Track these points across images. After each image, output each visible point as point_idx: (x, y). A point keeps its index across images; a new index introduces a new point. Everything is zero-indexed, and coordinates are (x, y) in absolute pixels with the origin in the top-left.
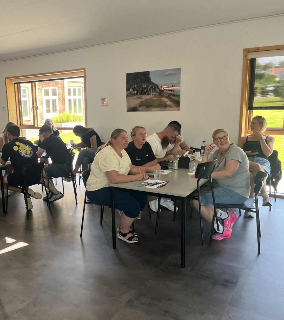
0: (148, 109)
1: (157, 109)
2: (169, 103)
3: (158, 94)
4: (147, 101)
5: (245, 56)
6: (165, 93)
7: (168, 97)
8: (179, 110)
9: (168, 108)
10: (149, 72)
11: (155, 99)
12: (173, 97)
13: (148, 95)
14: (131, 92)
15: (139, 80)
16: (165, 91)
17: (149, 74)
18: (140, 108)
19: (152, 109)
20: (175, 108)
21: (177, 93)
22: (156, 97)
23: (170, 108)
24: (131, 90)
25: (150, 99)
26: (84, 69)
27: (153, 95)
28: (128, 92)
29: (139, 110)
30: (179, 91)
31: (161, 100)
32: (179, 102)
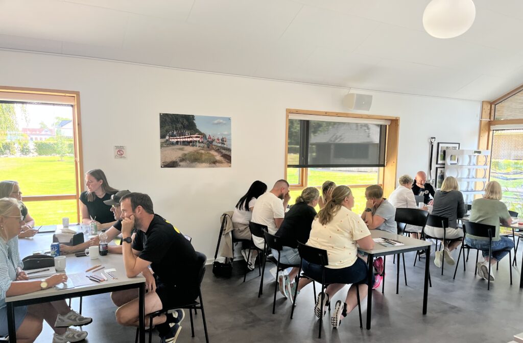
0: (194, 164)
1: (204, 164)
3: (206, 146)
5: (287, 116)
6: (214, 145)
7: (218, 151)
8: (230, 166)
9: (217, 164)
10: (193, 116)
11: (203, 152)
15: (179, 125)
16: (214, 143)
17: (194, 119)
19: (198, 164)
20: (226, 164)
21: (228, 147)
23: (220, 164)
26: (77, 93)
27: (199, 147)
29: (180, 165)
30: (230, 144)
31: (210, 154)
32: (230, 157)
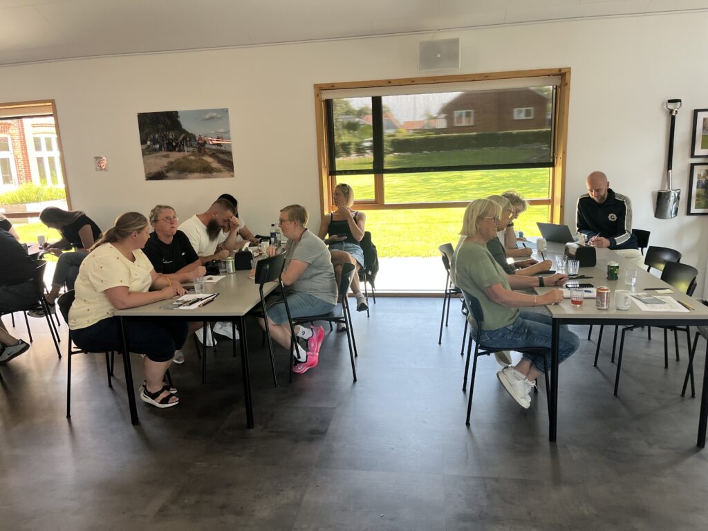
0: (183, 175)
1: (196, 175)
2: (215, 165)
3: (196, 150)
4: (178, 162)
5: (317, 95)
6: (208, 149)
7: (213, 155)
8: (233, 176)
9: (215, 174)
10: (176, 112)
11: (193, 158)
12: (221, 156)
13: (179, 151)
14: (149, 146)
15: (161, 126)
16: (207, 146)
17: (178, 117)
18: (168, 174)
19: (190, 175)
20: (226, 173)
21: (227, 149)
22: (193, 155)
23: (218, 174)
24: (149, 143)
25: (184, 158)
26: (53, 101)
27: (188, 151)
28: (145, 146)
29: (167, 177)
30: (230, 145)
31: (203, 160)
32: (232, 163)
